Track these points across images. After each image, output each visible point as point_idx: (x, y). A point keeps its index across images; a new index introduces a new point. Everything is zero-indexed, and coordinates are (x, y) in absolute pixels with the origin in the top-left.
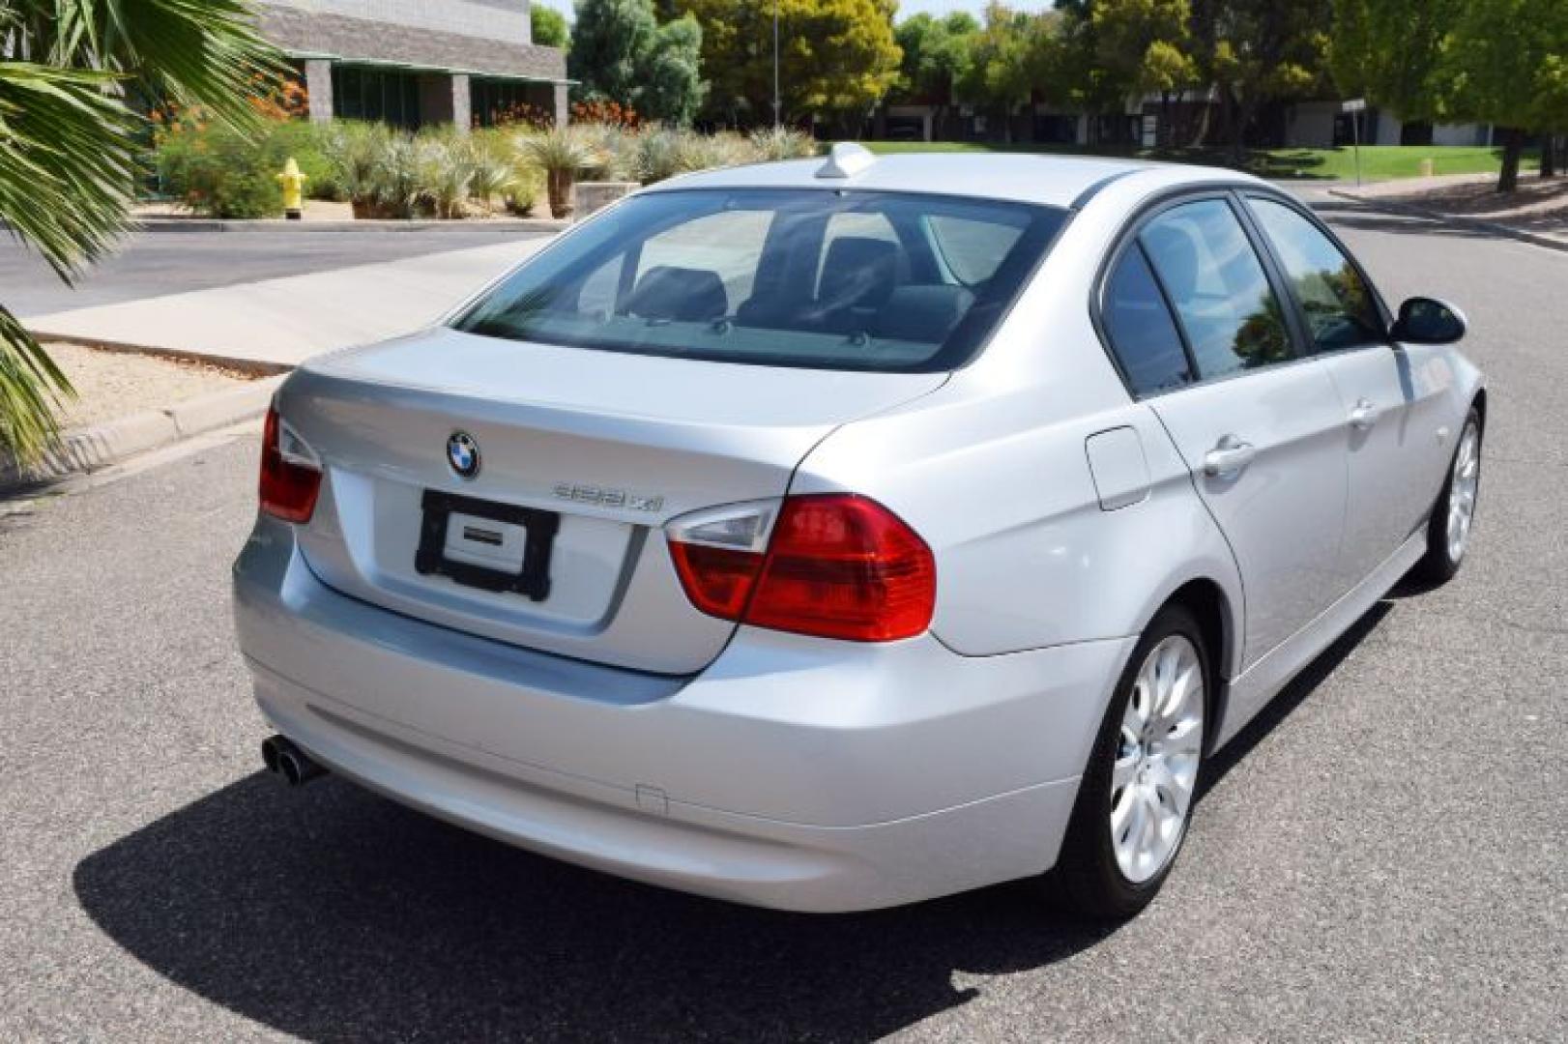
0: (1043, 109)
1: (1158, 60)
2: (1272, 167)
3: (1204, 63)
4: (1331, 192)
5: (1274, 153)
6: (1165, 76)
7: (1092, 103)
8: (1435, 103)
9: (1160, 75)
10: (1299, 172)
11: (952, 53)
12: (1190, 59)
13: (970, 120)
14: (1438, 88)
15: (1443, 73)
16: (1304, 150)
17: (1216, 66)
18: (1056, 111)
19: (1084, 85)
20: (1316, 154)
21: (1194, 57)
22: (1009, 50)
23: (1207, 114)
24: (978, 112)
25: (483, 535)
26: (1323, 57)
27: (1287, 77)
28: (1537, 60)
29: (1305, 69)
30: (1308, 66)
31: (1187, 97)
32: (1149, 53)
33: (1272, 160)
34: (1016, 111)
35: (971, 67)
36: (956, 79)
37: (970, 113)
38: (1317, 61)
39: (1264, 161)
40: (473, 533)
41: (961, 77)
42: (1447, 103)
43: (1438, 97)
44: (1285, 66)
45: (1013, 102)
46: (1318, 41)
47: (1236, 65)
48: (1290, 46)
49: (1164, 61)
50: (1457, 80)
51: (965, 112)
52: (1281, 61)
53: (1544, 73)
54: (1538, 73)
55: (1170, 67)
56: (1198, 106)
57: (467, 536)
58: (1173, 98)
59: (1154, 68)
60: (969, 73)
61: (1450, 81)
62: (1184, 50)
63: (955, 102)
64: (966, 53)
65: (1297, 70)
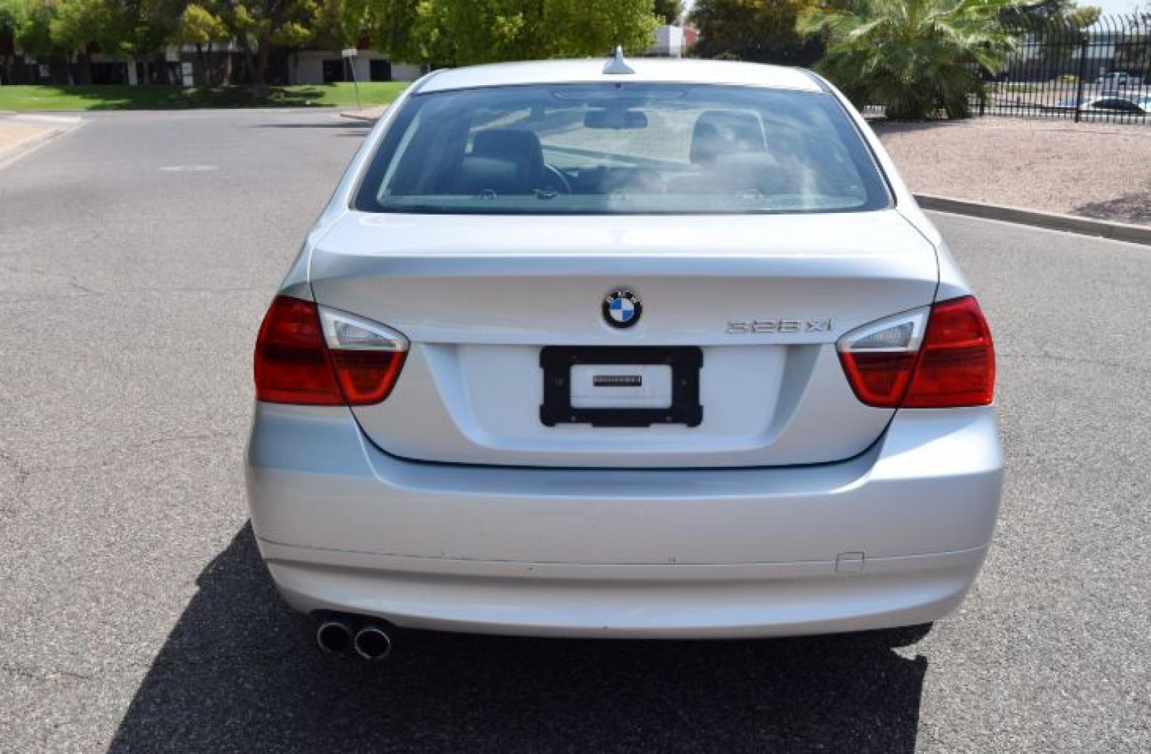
0: (98, 58)
1: (194, 19)
2: (288, 99)
3: (229, 21)
4: (342, 115)
5: (287, 89)
6: (202, 32)
7: (140, 53)
8: (420, 50)
9: (198, 31)
10: (308, 102)
11: (12, 12)
12: (219, 19)
13: (35, 68)
14: (421, 39)
15: (422, 29)
16: (308, 86)
17: (237, 24)
18: (109, 60)
19: (132, 40)
20: (319, 88)
21: (222, 17)
22: (66, 11)
23: (229, 60)
24: (41, 60)
25: (616, 380)
26: (315, 18)
27: (291, 32)
28: (491, 21)
29: (303, 26)
30: (306, 24)
31: (215, 48)
32: (186, 13)
33: (288, 94)
34: (74, 60)
35: (30, 23)
36: (18, 34)
37: (34, 62)
38: (311, 20)
39: (282, 95)
40: (601, 380)
41: (23, 32)
42: (428, 50)
43: (421, 45)
44: (289, 24)
45: (71, 53)
46: (310, 7)
47: (253, 24)
48: (290, 10)
49: (199, 20)
50: (432, 34)
51: (28, 60)
52: (286, 21)
53: (497, 28)
54: (493, 28)
55: (205, 25)
56: (223, 55)
57: (597, 384)
58: (205, 49)
59: (193, 26)
60: (28, 29)
61: (428, 34)
62: (213, 13)
63: (19, 52)
64: (24, 12)
65: (297, 27)
